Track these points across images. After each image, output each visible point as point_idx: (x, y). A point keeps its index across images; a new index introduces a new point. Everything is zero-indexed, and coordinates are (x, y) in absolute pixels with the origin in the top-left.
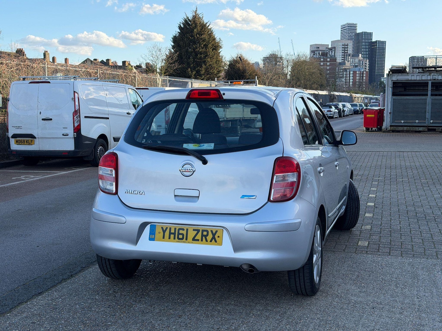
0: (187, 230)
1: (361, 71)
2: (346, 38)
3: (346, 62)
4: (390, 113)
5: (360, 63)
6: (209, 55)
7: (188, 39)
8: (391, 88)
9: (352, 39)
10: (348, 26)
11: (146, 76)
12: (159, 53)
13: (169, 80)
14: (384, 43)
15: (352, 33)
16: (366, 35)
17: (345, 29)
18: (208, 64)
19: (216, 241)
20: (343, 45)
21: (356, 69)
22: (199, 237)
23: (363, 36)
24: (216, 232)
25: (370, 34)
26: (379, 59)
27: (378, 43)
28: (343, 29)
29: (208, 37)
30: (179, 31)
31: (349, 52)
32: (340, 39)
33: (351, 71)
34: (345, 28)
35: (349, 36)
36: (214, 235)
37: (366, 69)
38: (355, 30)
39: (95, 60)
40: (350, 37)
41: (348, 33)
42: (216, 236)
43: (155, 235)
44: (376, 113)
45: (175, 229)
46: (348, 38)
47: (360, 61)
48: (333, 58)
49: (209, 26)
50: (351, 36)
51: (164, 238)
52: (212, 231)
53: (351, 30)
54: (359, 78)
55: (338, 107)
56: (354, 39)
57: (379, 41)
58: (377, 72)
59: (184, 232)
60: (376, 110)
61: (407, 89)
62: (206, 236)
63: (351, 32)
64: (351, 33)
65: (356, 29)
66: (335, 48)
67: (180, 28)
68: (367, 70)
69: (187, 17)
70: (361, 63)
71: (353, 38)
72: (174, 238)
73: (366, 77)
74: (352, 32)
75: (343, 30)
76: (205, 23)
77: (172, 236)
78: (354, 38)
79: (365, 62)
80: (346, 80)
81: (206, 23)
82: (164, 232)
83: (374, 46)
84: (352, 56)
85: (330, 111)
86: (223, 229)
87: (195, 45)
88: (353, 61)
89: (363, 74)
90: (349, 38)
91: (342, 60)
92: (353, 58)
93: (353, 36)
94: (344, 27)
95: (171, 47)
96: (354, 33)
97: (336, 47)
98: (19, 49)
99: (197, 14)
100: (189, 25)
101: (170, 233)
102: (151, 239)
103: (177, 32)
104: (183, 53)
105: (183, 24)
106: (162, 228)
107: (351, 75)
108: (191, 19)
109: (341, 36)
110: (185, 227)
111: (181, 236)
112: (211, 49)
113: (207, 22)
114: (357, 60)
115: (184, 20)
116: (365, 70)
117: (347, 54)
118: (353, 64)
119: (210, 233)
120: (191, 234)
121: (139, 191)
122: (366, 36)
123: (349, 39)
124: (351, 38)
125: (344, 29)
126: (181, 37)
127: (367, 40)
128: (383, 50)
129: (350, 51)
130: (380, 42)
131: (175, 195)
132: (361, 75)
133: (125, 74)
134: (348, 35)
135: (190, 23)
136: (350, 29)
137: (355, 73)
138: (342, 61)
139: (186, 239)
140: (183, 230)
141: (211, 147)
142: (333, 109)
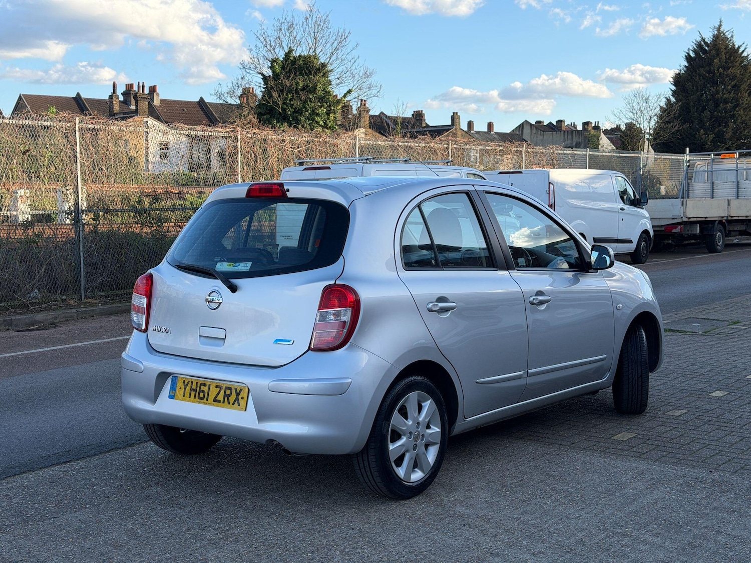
0: (210, 385)
6: (743, 104)
7: (701, 78)
11: (544, 151)
12: (644, 104)
13: (589, 155)
18: (739, 120)
19: (238, 404)
22: (221, 397)
24: (241, 390)
29: (740, 72)
30: (687, 65)
36: (238, 394)
39: (539, 122)
42: (240, 397)
43: (175, 391)
45: (197, 383)
49: (743, 52)
51: (184, 395)
52: (236, 390)
59: (207, 389)
62: (229, 396)
67: (688, 58)
69: (702, 38)
72: (195, 398)
76: (736, 47)
77: (193, 393)
81: (739, 47)
82: (185, 386)
86: (247, 386)
87: (715, 88)
95: (670, 93)
98: (417, 111)
99: (722, 32)
100: (705, 52)
101: (191, 390)
102: (172, 397)
103: (681, 67)
104: (692, 103)
105: (694, 51)
106: (184, 382)
108: (709, 42)
110: (208, 382)
111: (202, 395)
112: (746, 92)
113: (741, 45)
115: (695, 44)
119: (234, 392)
120: (214, 391)
121: (166, 328)
126: (689, 75)
131: (200, 334)
133: (501, 148)
135: (706, 48)
139: (207, 399)
140: (205, 385)
141: (247, 268)
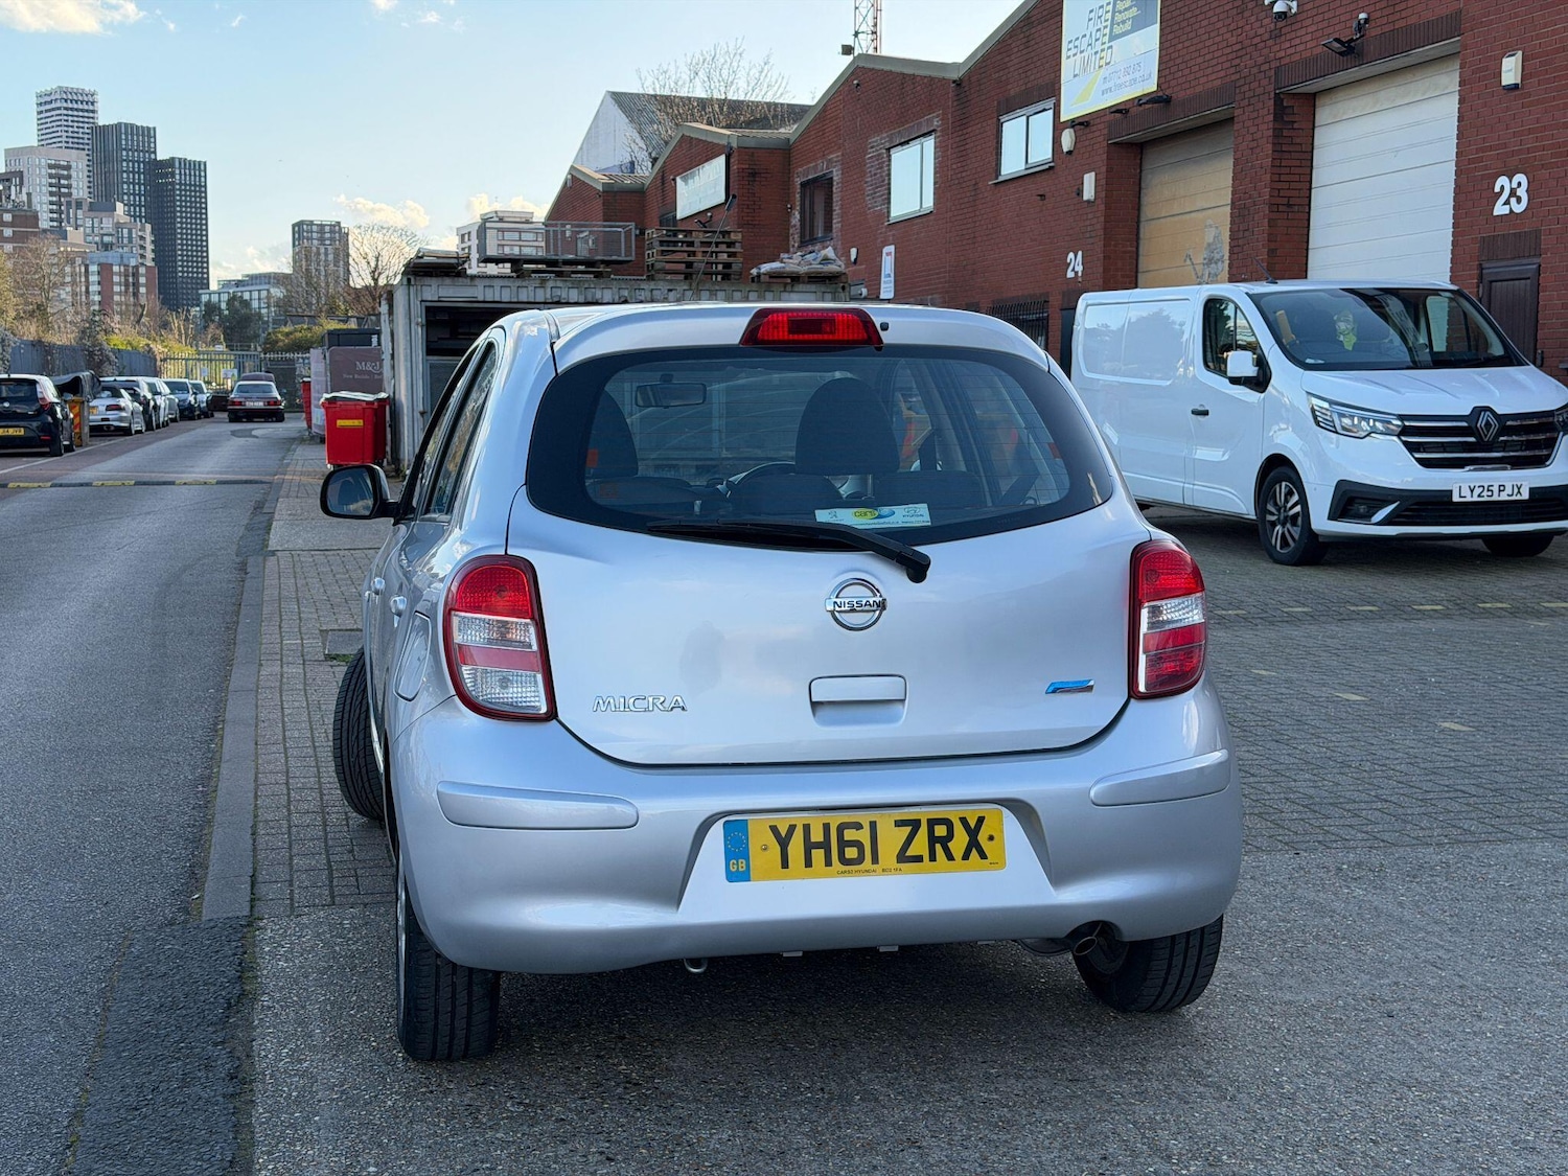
0: (873, 825)
1: (128, 266)
2: (59, 139)
3: (68, 229)
4: (422, 414)
5: (122, 237)
8: (422, 326)
9: (81, 146)
10: (65, 97)
14: (198, 168)
15: (81, 125)
16: (132, 134)
17: (53, 109)
19: (983, 856)
20: (51, 167)
21: (111, 257)
22: (920, 845)
23: (123, 137)
24: (981, 820)
25: (148, 134)
26: (187, 223)
27: (180, 168)
28: (43, 108)
31: (74, 191)
32: (36, 145)
33: (93, 263)
34: (53, 105)
35: (70, 134)
36: (973, 833)
37: (143, 256)
38: (91, 115)
40: (73, 137)
41: (66, 123)
42: (982, 838)
43: (747, 859)
44: (368, 412)
45: (826, 827)
46: (67, 142)
47: (118, 226)
48: (23, 213)
50: (76, 135)
51: (785, 864)
52: (963, 821)
53: (76, 113)
54: (123, 288)
55: (139, 395)
56: (90, 147)
57: (180, 159)
58: (183, 272)
59: (863, 836)
60: (368, 403)
61: (460, 331)
62: (945, 841)
63: (76, 119)
64: (76, 124)
65: (93, 112)
66: (20, 174)
68: (150, 264)
70: (126, 235)
71: (86, 141)
72: (828, 863)
73: (146, 285)
74: (81, 119)
75: (46, 111)
77: (818, 855)
78: (88, 144)
79: (140, 234)
80: (74, 294)
82: (784, 843)
83: (165, 176)
84: (91, 210)
85: (119, 408)
86: (999, 807)
88: (93, 227)
89: (136, 275)
90: (71, 140)
91: (52, 220)
92: (92, 214)
93: (86, 136)
94: (48, 99)
96: (86, 125)
97: (25, 174)
101: (809, 847)
102: (735, 876)
106: (774, 829)
107: (94, 278)
109: (40, 133)
110: (865, 817)
111: (851, 853)
114: (108, 224)
116: (140, 261)
117: (68, 199)
118: (97, 239)
119: (959, 829)
120: (891, 839)
121: (662, 699)
122: (132, 140)
123: (71, 145)
124: (78, 143)
125: (48, 107)
127: (136, 154)
128: (198, 192)
129: (80, 188)
130: (185, 165)
131: (813, 700)
132: (131, 280)
134: (67, 131)
136: (72, 109)
137: (105, 270)
138: (51, 224)
139: (875, 860)
140: (858, 826)
141: (920, 519)
142: (126, 401)
